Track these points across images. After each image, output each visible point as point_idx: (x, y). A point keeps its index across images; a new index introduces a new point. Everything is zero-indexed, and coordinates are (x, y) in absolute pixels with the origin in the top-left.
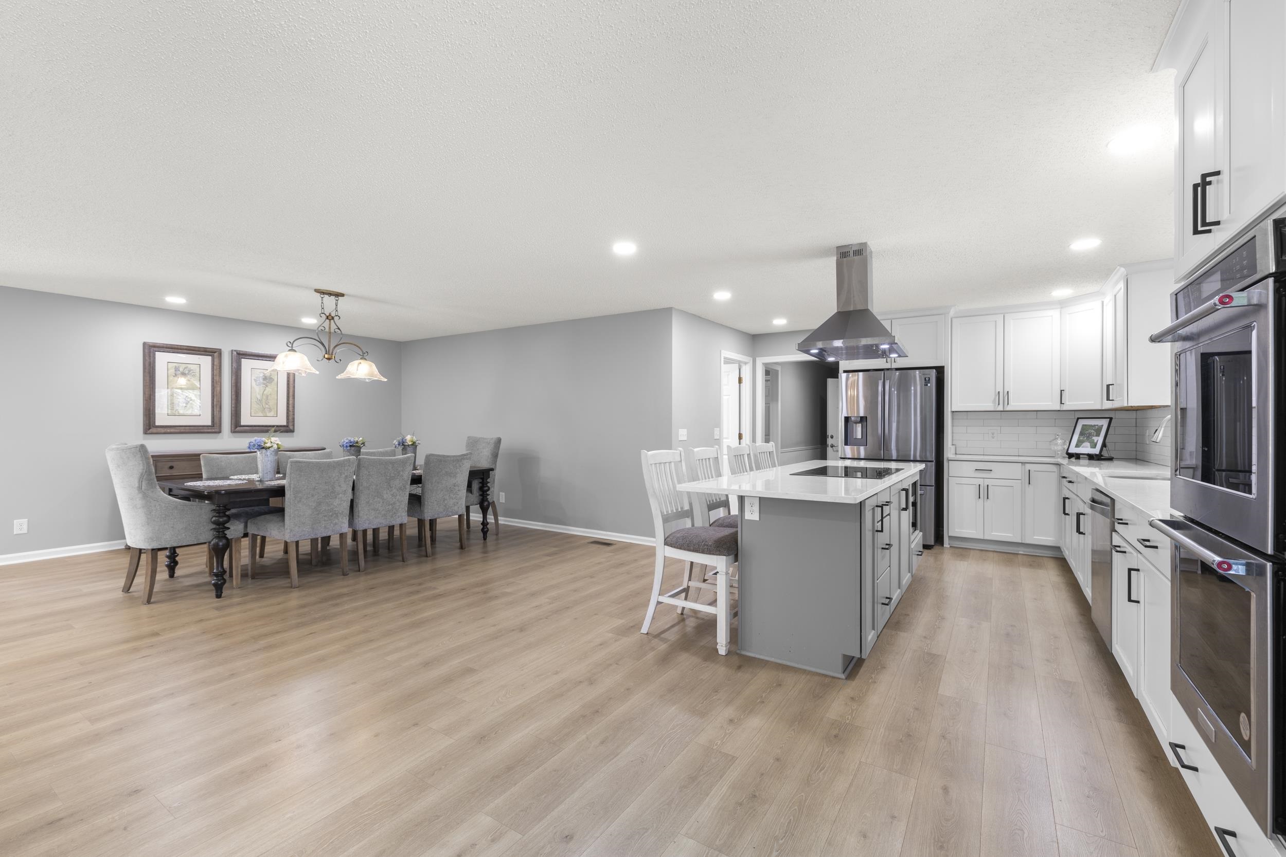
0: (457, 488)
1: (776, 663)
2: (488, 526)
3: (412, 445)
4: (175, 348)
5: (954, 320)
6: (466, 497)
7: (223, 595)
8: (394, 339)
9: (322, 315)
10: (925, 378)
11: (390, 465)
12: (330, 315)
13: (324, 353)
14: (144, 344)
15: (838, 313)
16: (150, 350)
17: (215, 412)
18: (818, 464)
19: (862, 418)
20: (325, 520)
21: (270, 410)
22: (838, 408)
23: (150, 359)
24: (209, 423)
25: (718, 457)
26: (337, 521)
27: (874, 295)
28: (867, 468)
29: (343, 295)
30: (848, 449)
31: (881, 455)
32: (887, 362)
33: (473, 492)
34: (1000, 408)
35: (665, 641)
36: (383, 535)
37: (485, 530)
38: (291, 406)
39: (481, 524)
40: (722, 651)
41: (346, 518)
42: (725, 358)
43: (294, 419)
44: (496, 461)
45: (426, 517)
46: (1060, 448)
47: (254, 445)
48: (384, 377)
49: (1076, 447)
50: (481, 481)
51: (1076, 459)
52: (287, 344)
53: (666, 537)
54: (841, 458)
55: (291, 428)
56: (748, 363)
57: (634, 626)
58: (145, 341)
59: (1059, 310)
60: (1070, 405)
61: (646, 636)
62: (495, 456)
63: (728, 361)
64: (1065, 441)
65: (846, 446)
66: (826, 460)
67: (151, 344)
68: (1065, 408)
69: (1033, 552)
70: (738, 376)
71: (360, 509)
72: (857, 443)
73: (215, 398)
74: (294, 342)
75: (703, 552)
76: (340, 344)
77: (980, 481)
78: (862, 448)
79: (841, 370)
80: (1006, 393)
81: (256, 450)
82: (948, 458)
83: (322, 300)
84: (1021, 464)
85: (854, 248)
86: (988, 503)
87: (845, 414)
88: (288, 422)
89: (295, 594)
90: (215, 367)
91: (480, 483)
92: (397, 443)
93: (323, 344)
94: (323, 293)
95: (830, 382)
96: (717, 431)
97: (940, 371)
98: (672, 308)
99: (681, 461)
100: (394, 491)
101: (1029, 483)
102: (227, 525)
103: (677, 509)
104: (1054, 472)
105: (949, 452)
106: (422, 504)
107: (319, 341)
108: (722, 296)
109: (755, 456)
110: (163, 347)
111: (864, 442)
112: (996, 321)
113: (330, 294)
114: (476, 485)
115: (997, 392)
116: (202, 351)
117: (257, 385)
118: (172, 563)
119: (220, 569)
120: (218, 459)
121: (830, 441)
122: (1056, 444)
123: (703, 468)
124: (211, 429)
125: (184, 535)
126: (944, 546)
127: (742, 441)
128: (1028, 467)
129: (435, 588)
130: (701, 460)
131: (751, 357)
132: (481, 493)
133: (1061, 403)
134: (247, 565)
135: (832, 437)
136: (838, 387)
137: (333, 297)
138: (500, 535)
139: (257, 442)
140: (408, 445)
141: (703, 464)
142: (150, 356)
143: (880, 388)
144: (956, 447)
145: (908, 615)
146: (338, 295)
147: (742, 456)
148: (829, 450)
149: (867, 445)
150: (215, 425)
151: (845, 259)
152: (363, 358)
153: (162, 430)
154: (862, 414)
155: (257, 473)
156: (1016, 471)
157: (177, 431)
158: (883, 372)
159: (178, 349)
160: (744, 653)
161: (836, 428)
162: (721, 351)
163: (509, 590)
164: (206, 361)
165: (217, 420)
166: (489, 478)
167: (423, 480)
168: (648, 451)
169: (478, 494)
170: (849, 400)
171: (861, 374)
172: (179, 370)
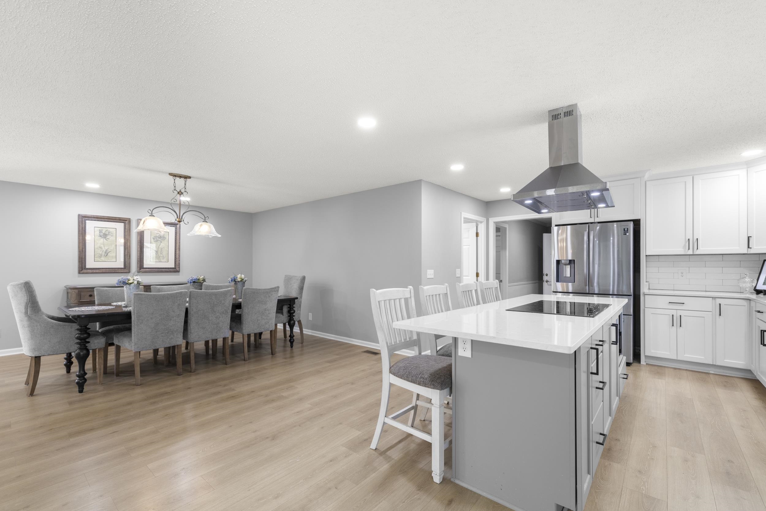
0: (267, 312)
1: (487, 498)
2: (294, 338)
3: (241, 281)
4: (99, 218)
5: (648, 183)
6: (276, 317)
7: (84, 390)
8: (246, 210)
9: (174, 191)
10: (624, 229)
11: (213, 296)
12: (180, 191)
13: (176, 217)
14: (79, 215)
15: (551, 168)
16: (83, 219)
17: (126, 259)
18: (535, 298)
19: (570, 261)
20: (162, 336)
21: (163, 258)
22: (551, 254)
23: (82, 225)
24: (123, 267)
25: (447, 293)
26: (172, 336)
27: (583, 150)
28: (574, 302)
29: (190, 177)
30: (559, 285)
31: (586, 290)
32: (591, 217)
33: (283, 313)
34: (690, 252)
35: (388, 459)
36: (220, 343)
37: (292, 340)
38: (177, 255)
39: (289, 336)
40: (437, 479)
41: (180, 334)
42: (464, 218)
43: (179, 263)
44: (302, 292)
45: (244, 332)
46: (748, 285)
47: (121, 282)
48: (219, 234)
49: (763, 285)
50: (289, 306)
51: (764, 295)
52: (148, 211)
53: (392, 365)
54: (554, 292)
55: (178, 269)
56: (483, 222)
57: (367, 439)
58: (79, 214)
59: (745, 170)
60: (756, 248)
61: (374, 452)
62: (301, 289)
63: (467, 221)
64: (753, 280)
65: (558, 283)
66: (543, 294)
67: (83, 215)
68: (751, 251)
69: (723, 373)
70: (475, 232)
71: (191, 328)
72: (566, 280)
73: (126, 250)
74: (153, 210)
75: (419, 384)
76: (186, 212)
77: (674, 312)
78: (570, 284)
79: (553, 224)
80: (695, 239)
81: (122, 285)
82: (644, 293)
83: (175, 181)
84: (711, 298)
85: (565, 110)
86: (680, 330)
87: (557, 258)
88: (175, 266)
89: (138, 390)
90: (126, 230)
91: (288, 307)
92: (230, 280)
93: (175, 212)
94: (175, 176)
95: (545, 236)
96: (458, 271)
97: (637, 223)
98: (420, 180)
99: (411, 297)
100: (218, 314)
101: (720, 315)
102: (87, 340)
103: (405, 339)
104: (745, 306)
105: (644, 289)
106: (242, 323)
107: (172, 210)
108: (457, 167)
109: (482, 291)
110: (91, 217)
111: (572, 279)
112: (685, 182)
113: (180, 177)
114: (285, 309)
115: (687, 239)
116: (118, 220)
117: (155, 242)
118: (68, 363)
119: (81, 372)
120: (107, 290)
121: (545, 278)
122: (745, 282)
123: (433, 303)
124: (123, 270)
125: (58, 346)
126: (641, 363)
127: (479, 278)
128: (719, 301)
129: (234, 390)
130: (431, 296)
131: (485, 218)
132: (289, 315)
133: (749, 247)
134: (114, 366)
135: (547, 275)
136: (551, 239)
137: (182, 179)
138: (304, 344)
139: (123, 279)
140: (239, 281)
141: (433, 300)
142: (82, 223)
143: (586, 238)
144: (649, 284)
145: (619, 440)
146: (186, 177)
147: (470, 292)
148: (545, 285)
149: (574, 282)
150: (126, 268)
151: (555, 120)
152: (205, 221)
153: (90, 271)
154: (570, 258)
155: (124, 301)
156: (708, 304)
157: (100, 271)
158: (588, 225)
159: (101, 218)
160: (457, 482)
161: (550, 269)
162: (461, 213)
163: (284, 394)
164: (120, 226)
165: (127, 264)
166: (295, 304)
167: (242, 306)
168: (377, 290)
169: (287, 316)
170: (559, 248)
171: (569, 227)
172: (102, 232)
